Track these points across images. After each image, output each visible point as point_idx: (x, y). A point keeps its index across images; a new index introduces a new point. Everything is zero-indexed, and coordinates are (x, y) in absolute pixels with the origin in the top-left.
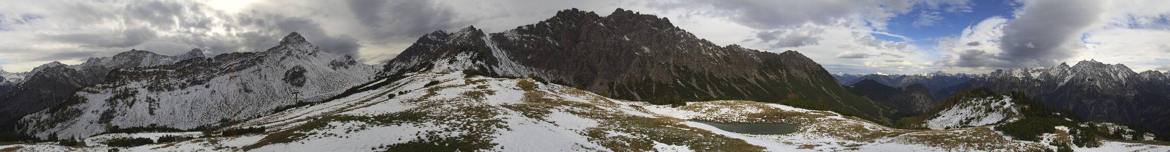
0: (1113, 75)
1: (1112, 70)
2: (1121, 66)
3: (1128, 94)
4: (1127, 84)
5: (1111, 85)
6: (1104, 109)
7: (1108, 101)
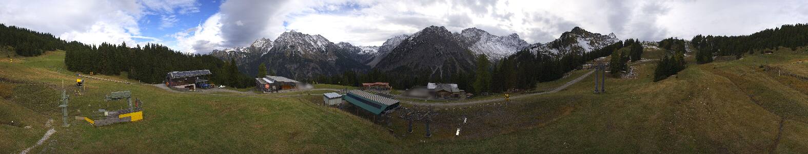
0: (313, 44)
1: (312, 39)
2: (319, 36)
3: (330, 59)
4: (327, 51)
5: (312, 51)
6: (308, 72)
7: (312, 65)
